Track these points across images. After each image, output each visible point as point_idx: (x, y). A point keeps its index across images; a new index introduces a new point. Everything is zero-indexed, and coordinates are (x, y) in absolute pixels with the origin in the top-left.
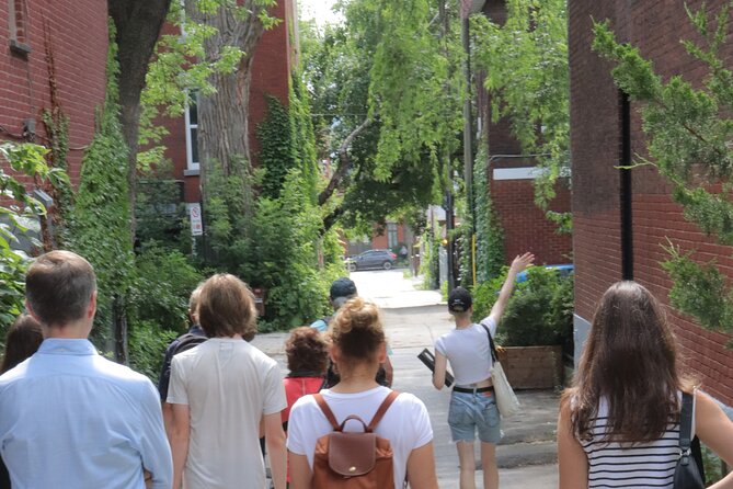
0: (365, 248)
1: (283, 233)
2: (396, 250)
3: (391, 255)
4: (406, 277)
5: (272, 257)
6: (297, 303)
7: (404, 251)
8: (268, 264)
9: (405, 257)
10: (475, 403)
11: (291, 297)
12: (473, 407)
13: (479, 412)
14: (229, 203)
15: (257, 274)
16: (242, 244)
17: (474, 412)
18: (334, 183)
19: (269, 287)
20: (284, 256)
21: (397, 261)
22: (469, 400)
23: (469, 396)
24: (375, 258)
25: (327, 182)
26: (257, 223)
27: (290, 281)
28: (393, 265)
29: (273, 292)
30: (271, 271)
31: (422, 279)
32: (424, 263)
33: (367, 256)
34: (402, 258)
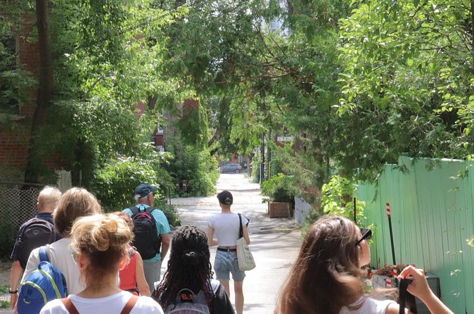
0: (227, 163)
1: (195, 159)
2: (242, 164)
3: (240, 167)
4: (245, 177)
5: (190, 168)
6: (199, 186)
7: (245, 165)
8: (189, 171)
9: (246, 167)
10: (228, 258)
11: (197, 184)
12: (227, 260)
13: (230, 262)
14: (175, 147)
15: (184, 174)
16: (179, 162)
17: (227, 263)
18: (215, 137)
19: (189, 180)
20: (195, 168)
21: (242, 170)
22: (225, 255)
23: (225, 253)
24: (232, 168)
25: (212, 137)
26: (185, 155)
27: (197, 177)
28: (240, 171)
29: (190, 182)
30: (190, 173)
31: (252, 178)
32: (254, 171)
33: (228, 167)
34: (244, 169)
